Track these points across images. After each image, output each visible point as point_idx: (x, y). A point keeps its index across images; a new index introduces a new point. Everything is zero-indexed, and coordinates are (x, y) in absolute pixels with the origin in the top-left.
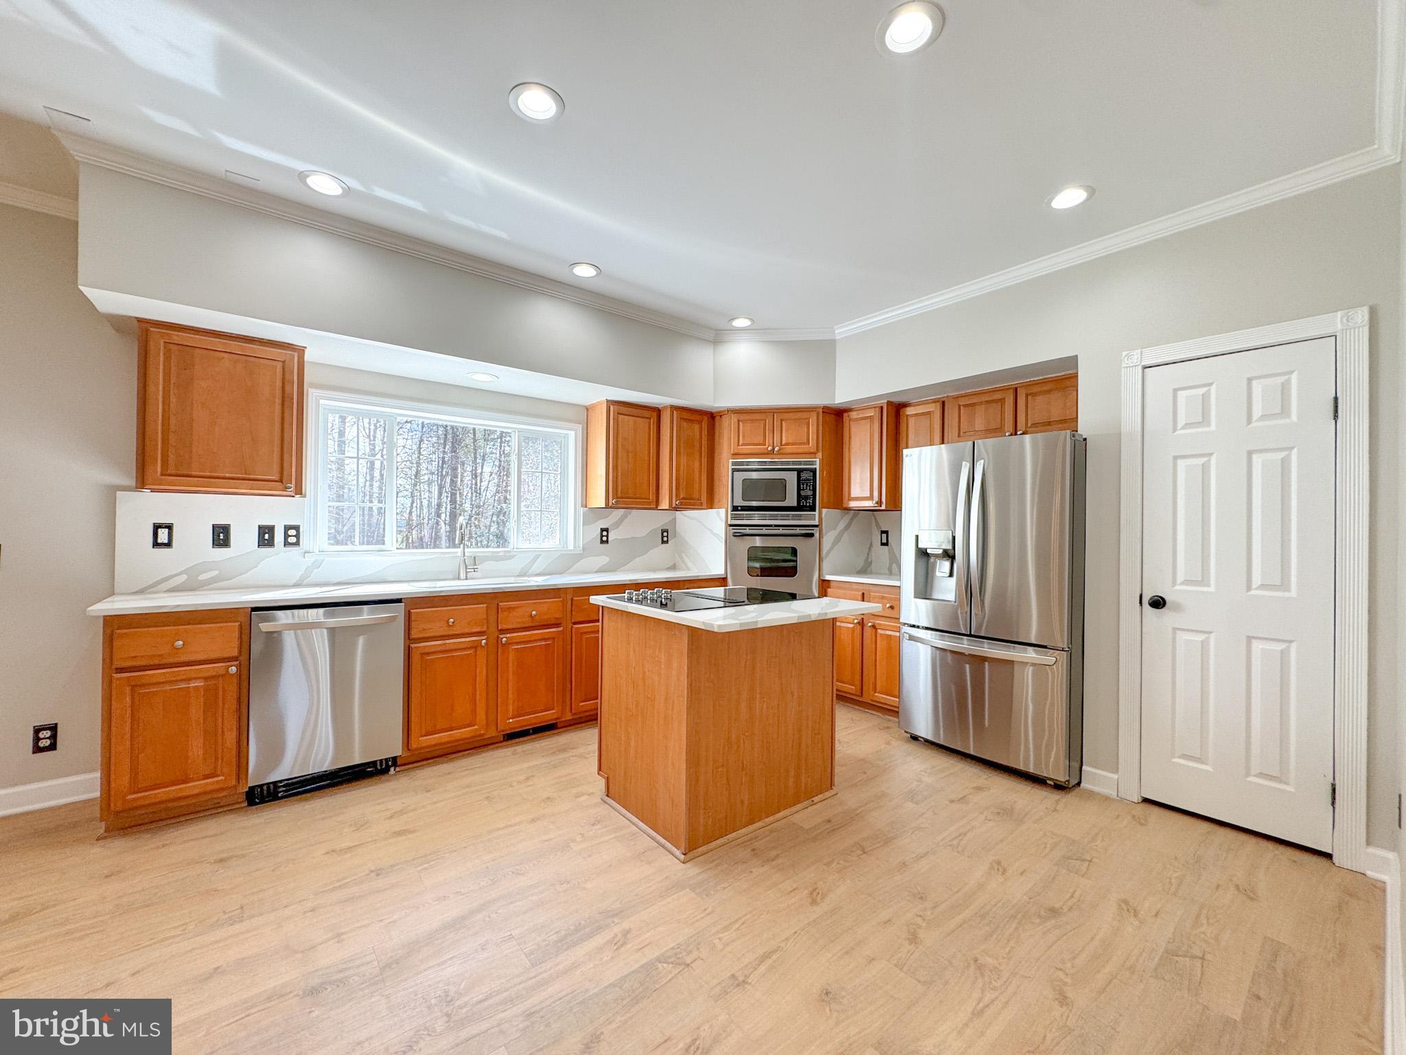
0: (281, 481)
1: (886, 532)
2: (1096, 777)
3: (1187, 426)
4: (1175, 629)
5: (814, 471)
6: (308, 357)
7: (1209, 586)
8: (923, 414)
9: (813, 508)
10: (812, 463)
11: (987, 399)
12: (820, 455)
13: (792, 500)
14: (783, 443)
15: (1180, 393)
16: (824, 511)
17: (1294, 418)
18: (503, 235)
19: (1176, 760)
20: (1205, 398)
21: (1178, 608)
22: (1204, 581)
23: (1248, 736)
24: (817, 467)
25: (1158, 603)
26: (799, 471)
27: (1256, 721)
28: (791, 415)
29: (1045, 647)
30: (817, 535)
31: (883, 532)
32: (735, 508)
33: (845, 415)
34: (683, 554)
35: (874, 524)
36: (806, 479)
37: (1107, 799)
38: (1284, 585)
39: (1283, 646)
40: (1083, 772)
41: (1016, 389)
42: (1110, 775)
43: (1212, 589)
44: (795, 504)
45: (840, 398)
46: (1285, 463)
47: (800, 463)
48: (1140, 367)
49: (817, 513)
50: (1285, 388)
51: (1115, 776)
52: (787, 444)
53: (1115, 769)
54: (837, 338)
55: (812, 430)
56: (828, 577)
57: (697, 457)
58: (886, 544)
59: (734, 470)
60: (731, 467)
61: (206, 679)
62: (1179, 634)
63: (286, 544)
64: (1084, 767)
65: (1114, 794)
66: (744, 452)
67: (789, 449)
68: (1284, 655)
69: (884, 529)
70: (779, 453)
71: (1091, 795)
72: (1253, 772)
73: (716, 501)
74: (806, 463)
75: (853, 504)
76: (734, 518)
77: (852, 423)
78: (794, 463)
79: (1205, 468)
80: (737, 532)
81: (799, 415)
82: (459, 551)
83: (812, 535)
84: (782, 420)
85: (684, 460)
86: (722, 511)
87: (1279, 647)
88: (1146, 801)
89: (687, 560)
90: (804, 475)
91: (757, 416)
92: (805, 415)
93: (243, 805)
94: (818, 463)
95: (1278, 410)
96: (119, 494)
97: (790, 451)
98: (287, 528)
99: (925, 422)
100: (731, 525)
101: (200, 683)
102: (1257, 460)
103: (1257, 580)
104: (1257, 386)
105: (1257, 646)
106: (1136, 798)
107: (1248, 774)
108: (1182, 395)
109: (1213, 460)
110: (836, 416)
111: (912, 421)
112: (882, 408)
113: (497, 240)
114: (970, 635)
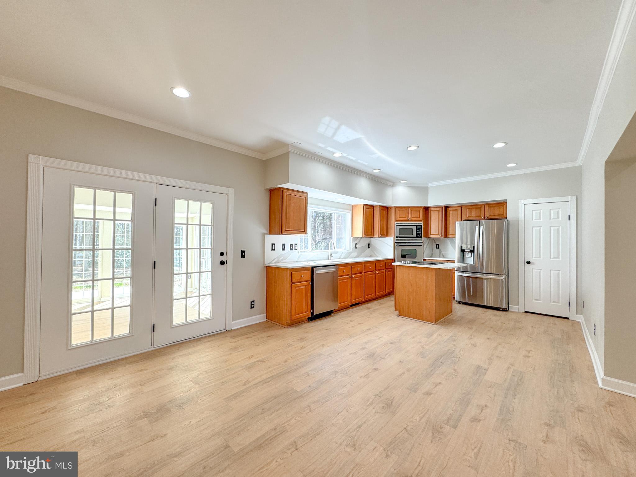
0: (305, 231)
1: (438, 244)
2: (513, 308)
3: (535, 219)
4: (533, 269)
5: (421, 226)
6: (309, 195)
7: (541, 258)
8: (455, 210)
9: (421, 237)
10: (420, 224)
11: (476, 207)
12: (423, 221)
13: (414, 235)
14: (412, 217)
15: (533, 211)
16: (424, 238)
17: (560, 219)
18: (366, 164)
19: (533, 301)
20: (540, 213)
21: (533, 264)
22: (540, 257)
23: (550, 291)
24: (422, 225)
25: (529, 263)
26: (417, 226)
27: (552, 289)
28: (414, 209)
29: (499, 274)
30: (422, 245)
31: (437, 244)
32: (397, 237)
33: (429, 209)
34: (375, 252)
35: (434, 242)
36: (419, 229)
37: (516, 312)
38: (558, 258)
39: (558, 272)
40: (509, 307)
41: (485, 205)
42: (517, 307)
43: (541, 259)
44: (416, 236)
45: (429, 205)
46: (558, 229)
47: (416, 223)
48: (524, 204)
49: (422, 239)
50: (558, 212)
51: (518, 307)
52: (412, 218)
53: (518, 305)
54: (429, 186)
55: (421, 213)
56: (425, 258)
57: (385, 221)
58: (438, 248)
59: (396, 226)
60: (395, 225)
61: (305, 286)
62: (534, 270)
63: (295, 249)
64: (509, 305)
65: (517, 311)
66: (400, 220)
67: (414, 219)
68: (558, 274)
69: (437, 243)
70: (411, 220)
71: (512, 312)
72: (552, 301)
73: (389, 234)
74: (419, 224)
75: (432, 236)
76: (397, 240)
77: (432, 212)
78: (415, 223)
79: (540, 230)
80: (397, 245)
81: (416, 209)
82: (328, 251)
83: (421, 246)
84: (411, 210)
85: (382, 222)
86: (392, 238)
87: (557, 272)
88: (526, 312)
89: (376, 253)
90: (418, 227)
91: (404, 209)
92: (418, 209)
93: (307, 321)
94: (422, 224)
95: (557, 217)
96: (266, 235)
97: (414, 220)
98: (295, 244)
99: (455, 212)
100: (395, 243)
101: (304, 287)
102: (552, 228)
103: (552, 257)
104: (552, 211)
105: (552, 272)
106: (524, 312)
107: (551, 302)
108: (534, 212)
109: (542, 228)
110: (427, 209)
111: (451, 212)
112: (442, 208)
113: (365, 165)
114: (479, 273)
